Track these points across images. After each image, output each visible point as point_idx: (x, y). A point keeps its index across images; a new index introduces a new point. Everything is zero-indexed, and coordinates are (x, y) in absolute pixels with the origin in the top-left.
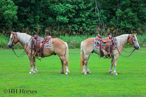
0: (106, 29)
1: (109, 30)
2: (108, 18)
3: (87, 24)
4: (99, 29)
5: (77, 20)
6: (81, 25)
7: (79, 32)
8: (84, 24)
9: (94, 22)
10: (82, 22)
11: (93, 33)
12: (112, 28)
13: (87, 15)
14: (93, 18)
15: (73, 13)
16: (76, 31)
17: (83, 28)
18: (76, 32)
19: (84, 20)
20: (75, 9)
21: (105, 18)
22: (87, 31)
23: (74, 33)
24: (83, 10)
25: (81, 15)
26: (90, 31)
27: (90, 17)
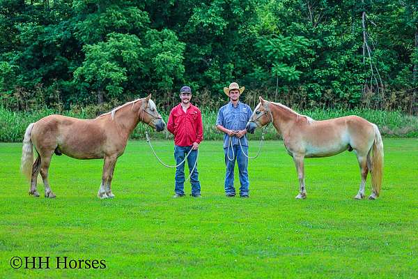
0: (387, 95)
1: (394, 95)
2: (392, 69)
3: (344, 83)
4: (371, 93)
5: (319, 73)
6: (329, 85)
7: (323, 101)
8: (336, 83)
9: (360, 77)
10: (332, 78)
11: (355, 104)
12: (402, 92)
13: (343, 61)
14: (358, 68)
15: (311, 56)
16: (316, 98)
17: (333, 93)
18: (318, 102)
19: (336, 72)
20: (314, 47)
21: (386, 67)
22: (343, 100)
23: (312, 103)
24: (334, 49)
25: (329, 60)
26: (351, 98)
27: (349, 65)
